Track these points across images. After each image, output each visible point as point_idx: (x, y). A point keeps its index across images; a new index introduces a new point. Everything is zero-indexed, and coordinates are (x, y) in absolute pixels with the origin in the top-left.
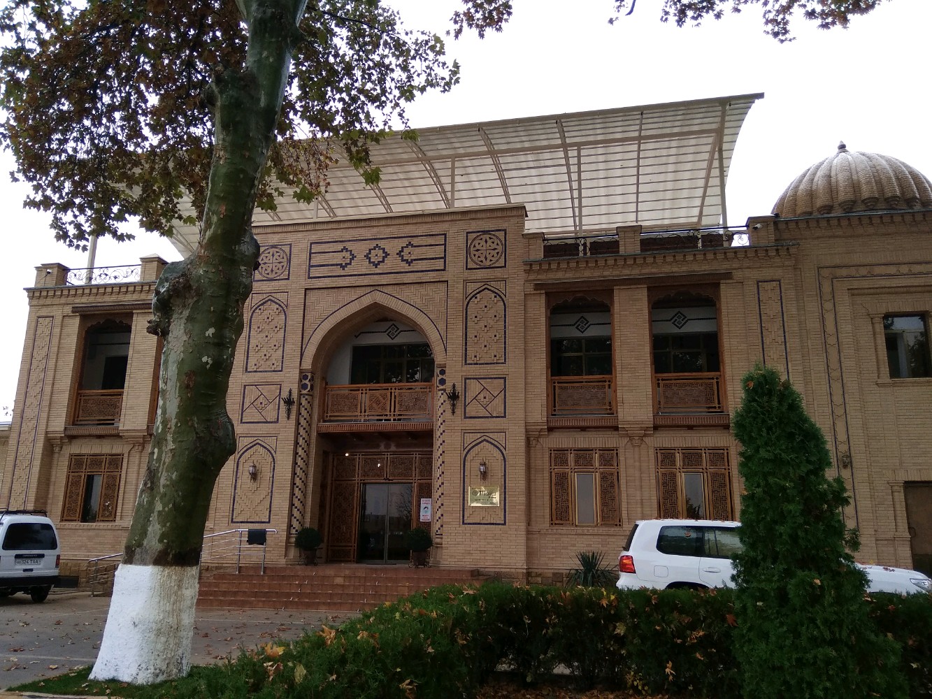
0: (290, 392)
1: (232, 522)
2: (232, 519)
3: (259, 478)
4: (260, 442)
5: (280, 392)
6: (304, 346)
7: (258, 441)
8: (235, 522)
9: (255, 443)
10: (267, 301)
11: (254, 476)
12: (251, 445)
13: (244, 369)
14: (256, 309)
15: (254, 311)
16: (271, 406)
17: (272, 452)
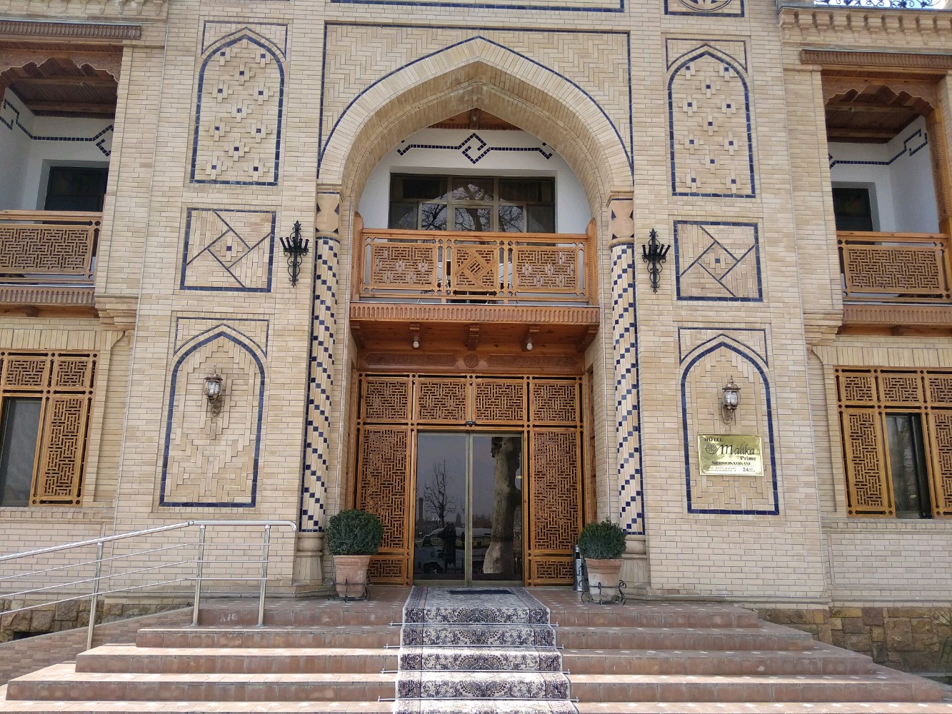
0: (297, 228)
1: (162, 503)
2: (162, 498)
3: (226, 408)
4: (228, 331)
5: (273, 228)
6: (324, 138)
7: (223, 329)
8: (169, 505)
9: (217, 331)
10: (240, 39)
11: (216, 403)
12: (207, 336)
13: (189, 175)
14: (214, 52)
15: (210, 56)
16: (254, 255)
17: (258, 353)
